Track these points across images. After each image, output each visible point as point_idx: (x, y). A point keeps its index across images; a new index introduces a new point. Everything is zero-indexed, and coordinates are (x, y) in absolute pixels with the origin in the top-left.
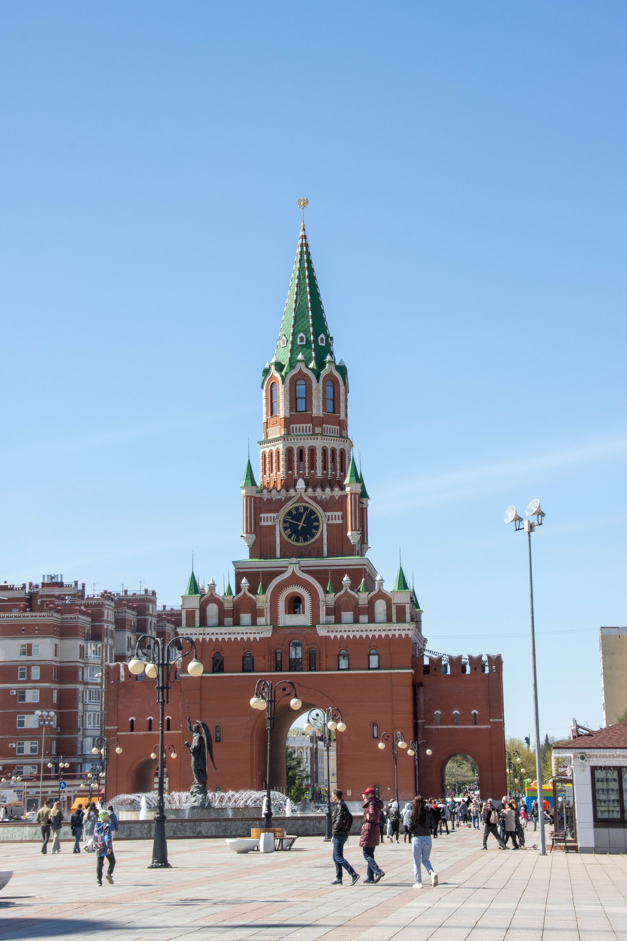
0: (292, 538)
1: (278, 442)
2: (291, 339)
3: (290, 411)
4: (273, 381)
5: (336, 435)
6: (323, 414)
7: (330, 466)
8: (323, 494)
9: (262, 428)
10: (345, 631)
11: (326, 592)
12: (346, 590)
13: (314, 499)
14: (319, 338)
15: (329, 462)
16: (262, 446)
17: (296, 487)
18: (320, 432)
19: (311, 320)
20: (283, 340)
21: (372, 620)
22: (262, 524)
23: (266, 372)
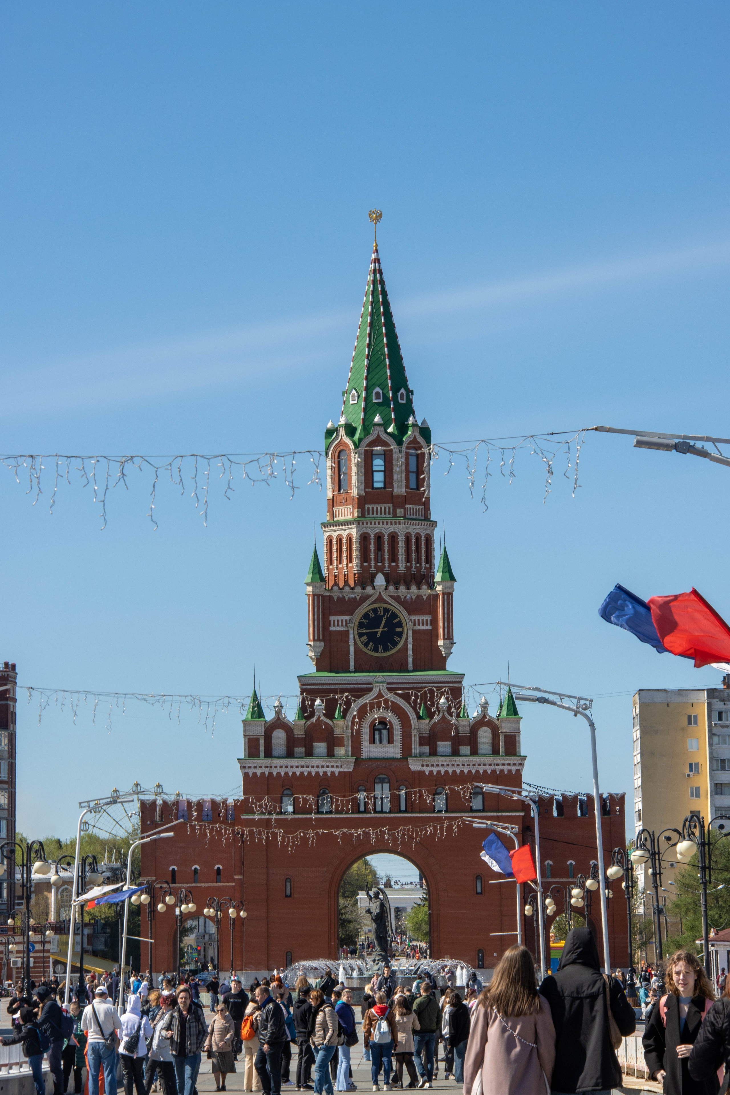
0: (369, 647)
1: (349, 526)
2: (364, 394)
3: (365, 488)
4: (342, 447)
5: (420, 517)
6: (406, 491)
7: (414, 557)
8: (408, 593)
9: (325, 506)
10: (443, 765)
11: (419, 718)
12: (444, 715)
13: (397, 599)
14: (399, 394)
15: (413, 551)
16: (327, 529)
17: (374, 584)
18: (403, 515)
19: (388, 371)
20: (354, 395)
21: (474, 752)
22: (332, 628)
23: (329, 433)
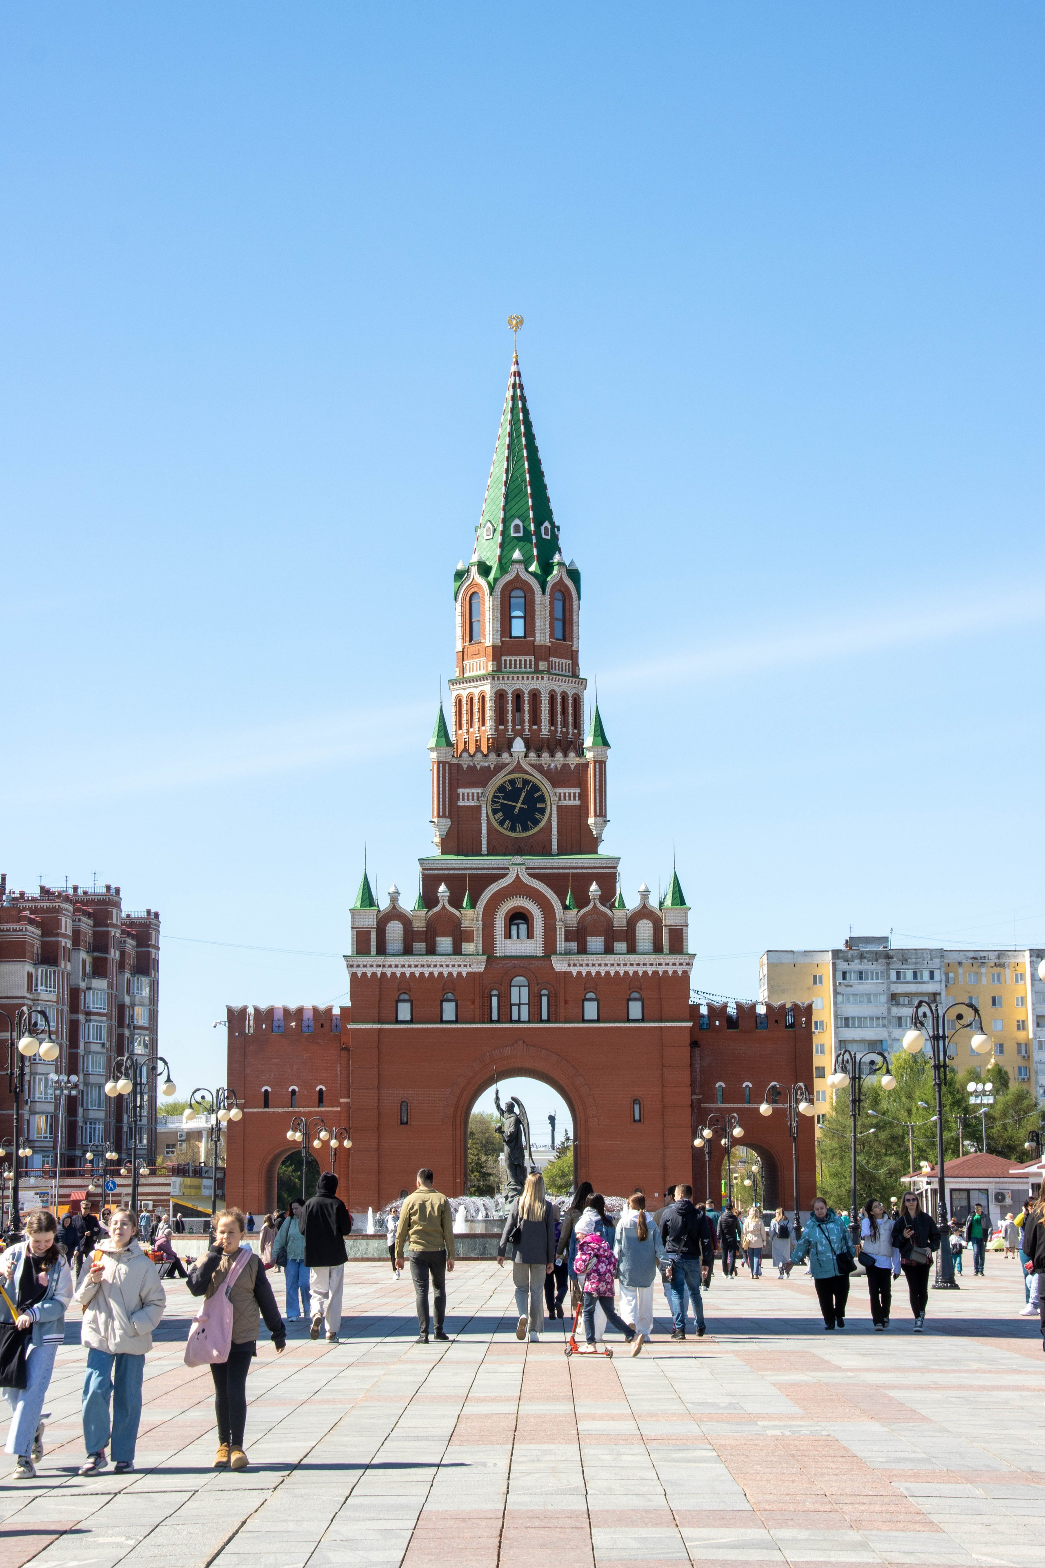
0: (505, 826)
1: (482, 682)
2: (500, 527)
3: (502, 636)
4: (474, 590)
5: (567, 674)
6: (550, 642)
7: (559, 720)
8: (552, 761)
9: (454, 659)
10: (594, 965)
11: (566, 908)
12: (595, 904)
13: (539, 768)
14: (543, 528)
15: (559, 713)
16: (455, 687)
17: (512, 750)
18: (546, 669)
19: (530, 500)
20: (488, 530)
21: (632, 949)
22: (461, 803)
23: (460, 575)
